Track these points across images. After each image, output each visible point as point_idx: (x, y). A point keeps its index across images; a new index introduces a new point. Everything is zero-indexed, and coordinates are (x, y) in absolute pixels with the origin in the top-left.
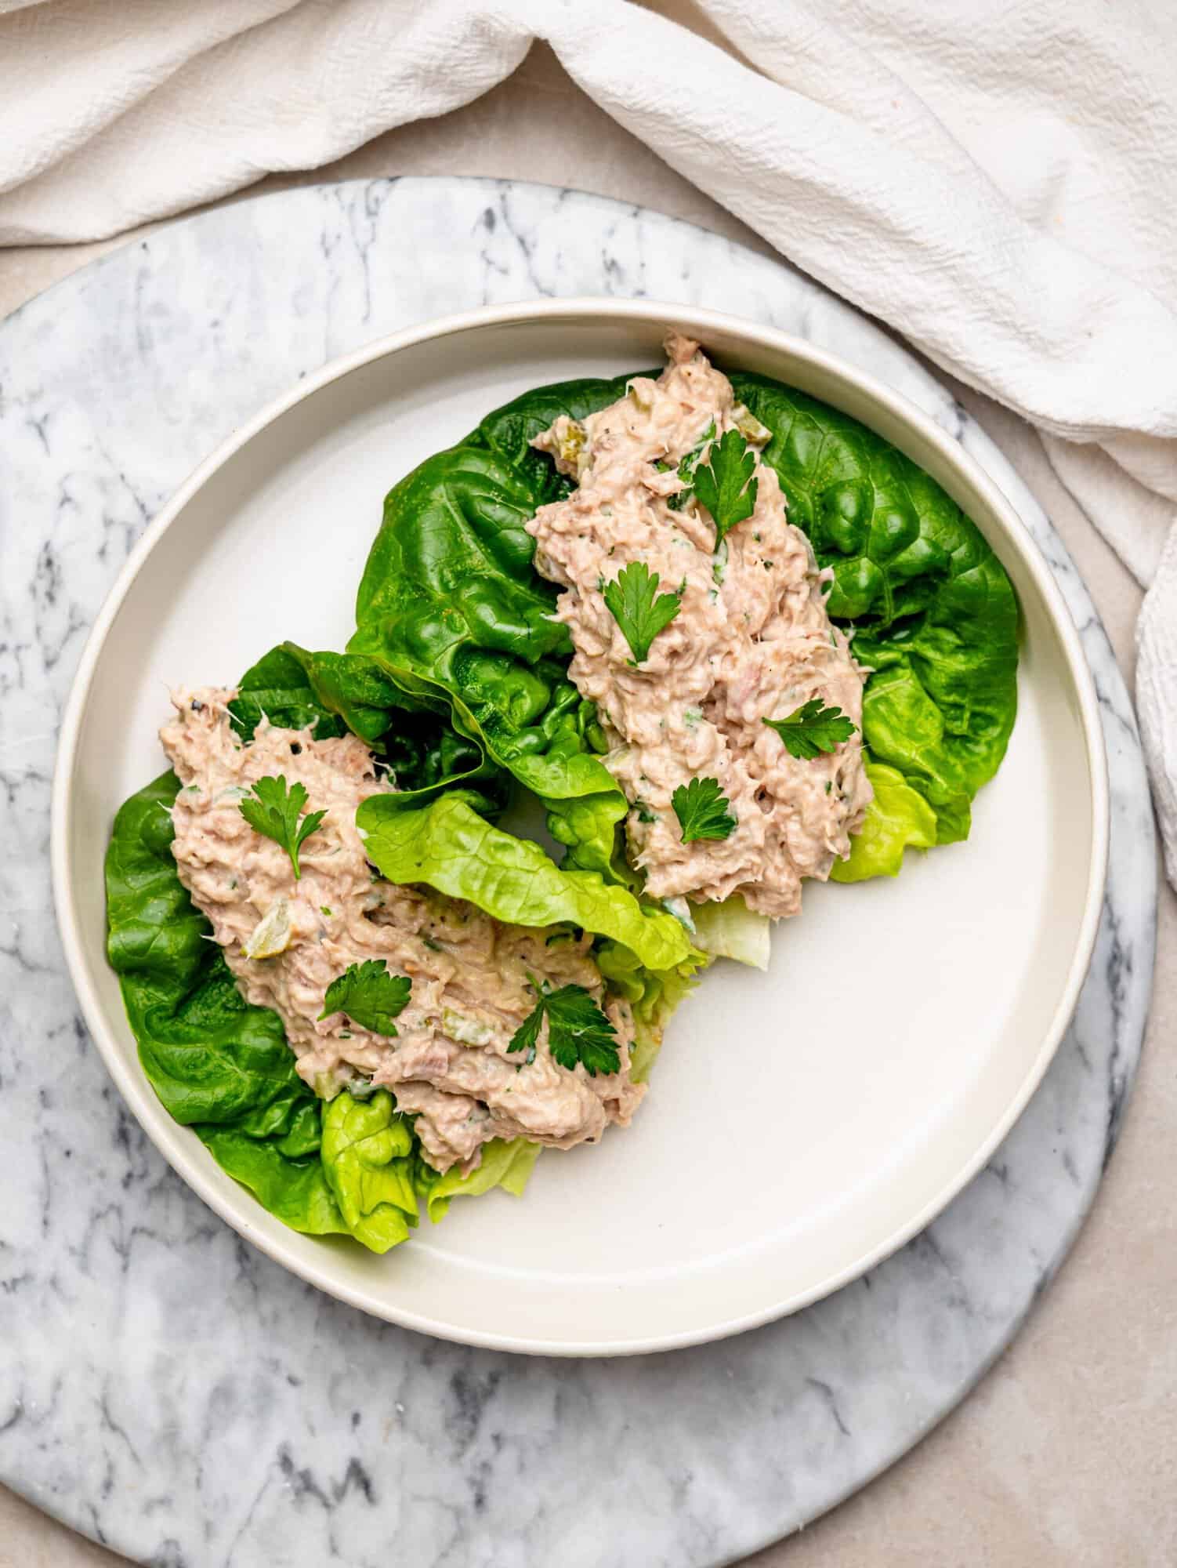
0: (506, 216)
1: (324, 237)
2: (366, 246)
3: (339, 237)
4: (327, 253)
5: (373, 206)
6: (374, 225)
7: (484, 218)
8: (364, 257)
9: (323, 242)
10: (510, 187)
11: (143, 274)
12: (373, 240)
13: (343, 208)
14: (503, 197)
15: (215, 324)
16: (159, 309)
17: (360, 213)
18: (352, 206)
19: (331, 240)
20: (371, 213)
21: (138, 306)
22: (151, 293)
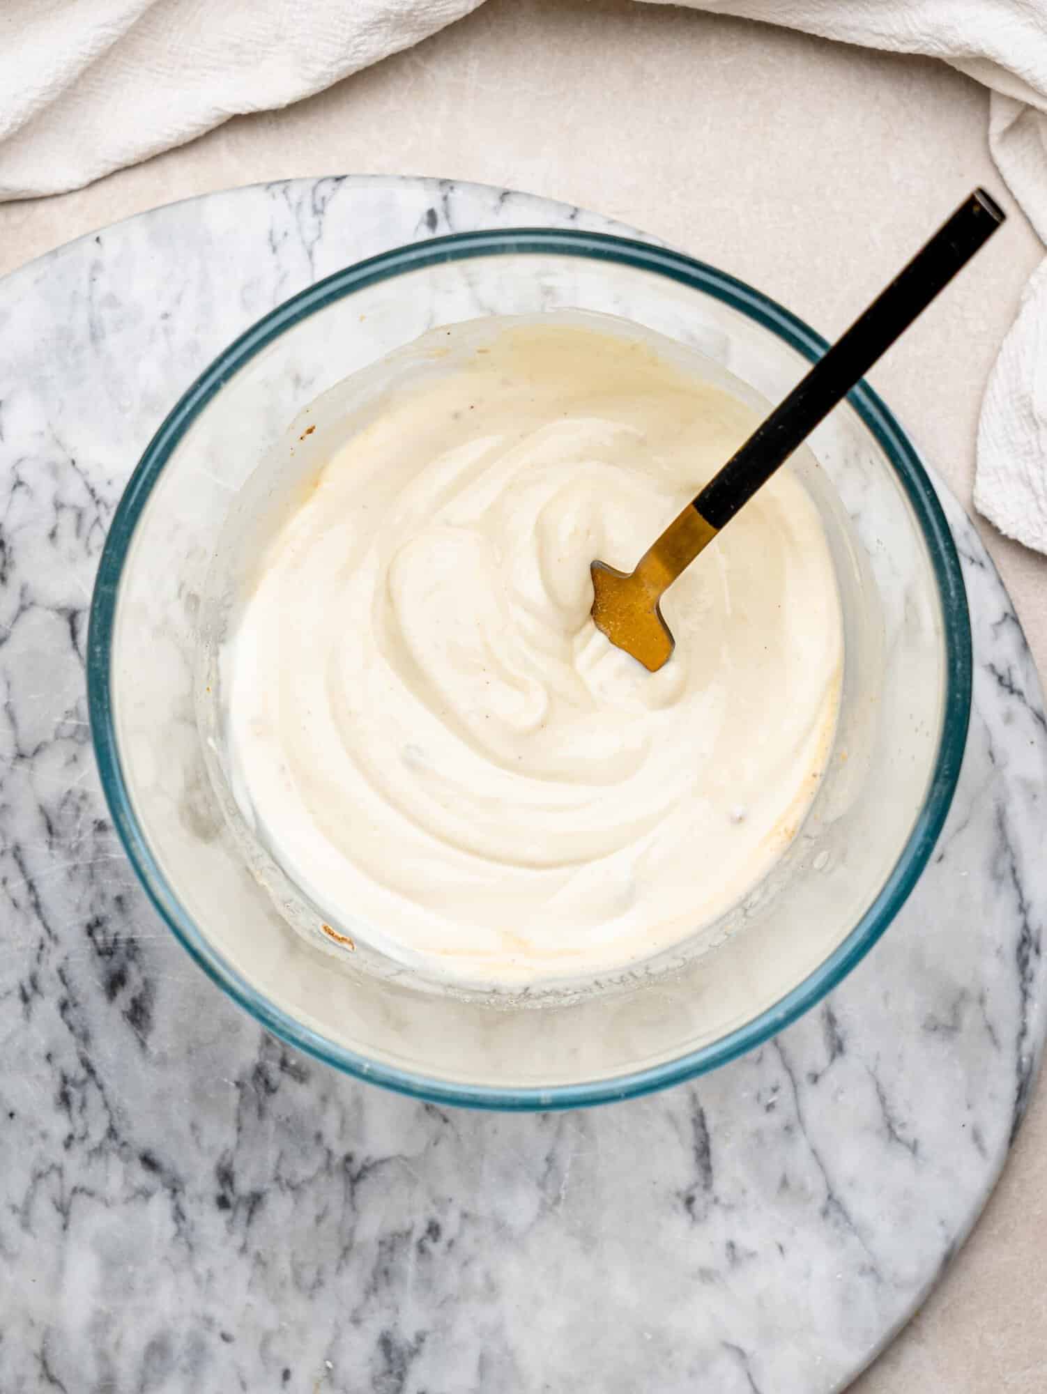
0: (447, 216)
1: (271, 233)
2: (312, 243)
3: (286, 234)
4: (274, 250)
5: (319, 206)
6: (320, 223)
7: (426, 218)
8: (310, 254)
9: (271, 240)
10: (452, 188)
11: (96, 267)
12: (319, 237)
13: (290, 205)
14: (445, 198)
15: (166, 316)
16: (112, 301)
17: (307, 209)
18: (300, 204)
19: (278, 237)
20: (317, 212)
21: (90, 298)
22: (104, 285)
